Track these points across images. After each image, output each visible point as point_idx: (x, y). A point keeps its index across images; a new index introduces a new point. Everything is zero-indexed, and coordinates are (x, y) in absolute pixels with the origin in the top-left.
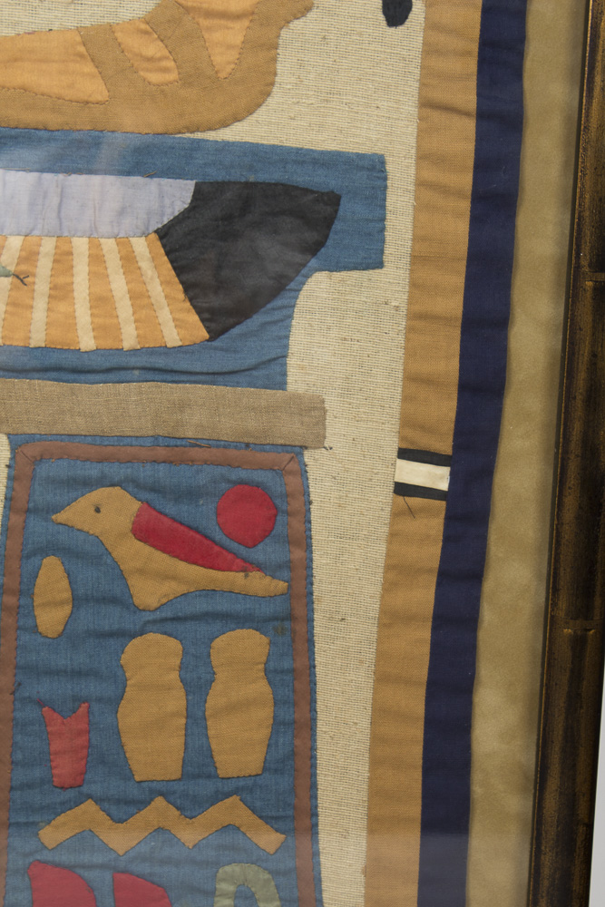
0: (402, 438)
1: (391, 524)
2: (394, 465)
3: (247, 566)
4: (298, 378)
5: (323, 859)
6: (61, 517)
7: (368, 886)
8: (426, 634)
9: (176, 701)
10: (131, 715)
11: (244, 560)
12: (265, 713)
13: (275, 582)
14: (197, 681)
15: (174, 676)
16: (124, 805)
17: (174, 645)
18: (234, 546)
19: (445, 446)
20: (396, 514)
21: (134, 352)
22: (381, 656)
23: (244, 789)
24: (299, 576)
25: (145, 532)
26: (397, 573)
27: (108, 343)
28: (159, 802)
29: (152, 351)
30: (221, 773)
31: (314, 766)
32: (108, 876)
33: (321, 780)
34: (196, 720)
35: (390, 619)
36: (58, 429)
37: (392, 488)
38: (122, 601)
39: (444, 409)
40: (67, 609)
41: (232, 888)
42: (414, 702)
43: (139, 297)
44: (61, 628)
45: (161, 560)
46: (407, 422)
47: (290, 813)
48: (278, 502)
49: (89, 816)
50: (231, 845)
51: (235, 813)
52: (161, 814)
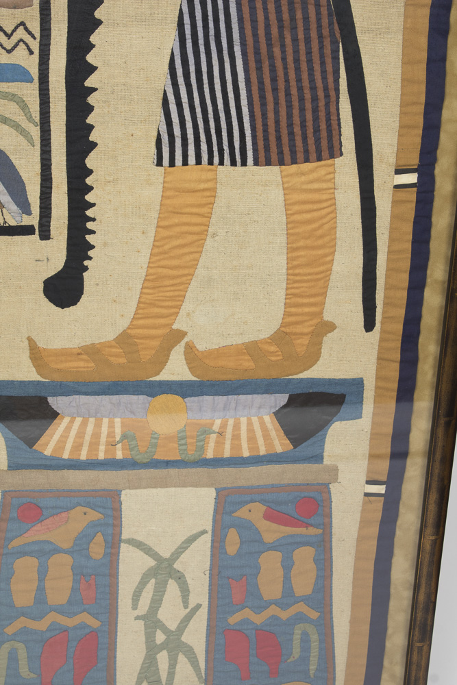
0: (367, 477)
1: (363, 507)
2: (364, 486)
3: (307, 525)
4: (327, 461)
5: (334, 619)
6: (236, 514)
7: (351, 627)
8: (375, 543)
9: (280, 573)
10: (262, 580)
11: (306, 523)
12: (313, 574)
13: (318, 530)
14: (287, 566)
15: (279, 565)
16: (261, 607)
17: (279, 554)
18: (302, 519)
19: (384, 478)
20: (364, 503)
21: (264, 456)
22: (357, 551)
23: (306, 600)
24: (327, 528)
25: (268, 517)
26: (364, 523)
27: (255, 453)
28: (273, 606)
29: (271, 455)
30: (296, 595)
31: (332, 590)
32: (254, 632)
33: (334, 593)
34: (287, 578)
35: (361, 539)
36: (235, 485)
37: (363, 494)
38: (260, 541)
39: (384, 466)
40: (239, 545)
41: (300, 632)
42: (370, 566)
43: (266, 436)
44: (236, 552)
45: (274, 526)
46: (369, 471)
47: (322, 605)
48: (319, 503)
49: (247, 613)
50: (300, 618)
51: (302, 607)
52: (273, 610)
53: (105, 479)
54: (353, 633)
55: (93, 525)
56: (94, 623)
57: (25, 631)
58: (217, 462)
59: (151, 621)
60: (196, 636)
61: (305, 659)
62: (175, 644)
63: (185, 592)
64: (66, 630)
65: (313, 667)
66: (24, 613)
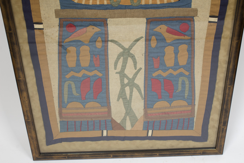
0: (210, 14)
1: (208, 27)
2: (209, 18)
3: (184, 35)
4: (193, 6)
5: (195, 75)
6: (155, 30)
7: (202, 79)
8: (213, 43)
9: (173, 55)
10: (166, 58)
11: (184, 34)
12: (187, 56)
13: (189, 37)
14: (176, 53)
15: (173, 52)
16: (165, 70)
17: (173, 48)
18: (182, 32)
19: (217, 15)
20: (209, 26)
21: (166, 4)
22: (205, 47)
23: (183, 67)
24: (193, 36)
25: (168, 31)
26: (208, 34)
27: (162, 3)
28: (170, 69)
29: (169, 3)
30: (180, 65)
31: (194, 63)
32: (163, 80)
33: (195, 65)
34: (176, 58)
35: (207, 42)
36: (154, 17)
37: (208, 22)
38: (165, 42)
39: (217, 9)
40: (156, 43)
41: (181, 80)
42: (210, 53)
44: (155, 46)
45: (171, 35)
46: (211, 11)
47: (190, 70)
48: (190, 25)
49: (160, 72)
50: (181, 75)
51: (182, 70)
52: (171, 71)
53: (101, 14)
54: (203, 81)
55: (97, 34)
56: (100, 75)
57: (73, 77)
58: (147, 7)
59: (122, 74)
60: (140, 81)
61: (183, 91)
62: (132, 84)
63: (135, 63)
64: (89, 77)
65: (186, 95)
66: (72, 70)
